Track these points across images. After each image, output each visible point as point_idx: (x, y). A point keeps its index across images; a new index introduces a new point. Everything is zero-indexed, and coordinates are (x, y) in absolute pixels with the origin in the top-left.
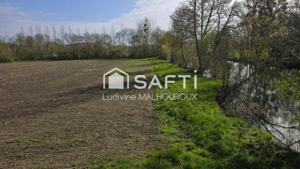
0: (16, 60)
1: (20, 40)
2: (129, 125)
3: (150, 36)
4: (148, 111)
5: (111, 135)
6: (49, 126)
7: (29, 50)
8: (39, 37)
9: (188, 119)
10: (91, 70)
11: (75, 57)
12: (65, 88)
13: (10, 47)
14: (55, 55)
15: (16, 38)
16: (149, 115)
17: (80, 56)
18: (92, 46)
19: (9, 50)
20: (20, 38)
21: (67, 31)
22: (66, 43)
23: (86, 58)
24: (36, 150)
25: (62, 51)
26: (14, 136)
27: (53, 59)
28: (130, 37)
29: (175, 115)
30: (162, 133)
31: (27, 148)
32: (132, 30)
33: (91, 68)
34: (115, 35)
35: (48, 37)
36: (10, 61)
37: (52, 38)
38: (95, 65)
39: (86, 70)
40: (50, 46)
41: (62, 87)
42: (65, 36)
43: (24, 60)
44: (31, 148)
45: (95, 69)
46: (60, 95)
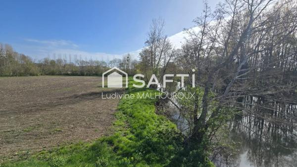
0: (42, 75)
1: (46, 62)
2: (96, 120)
3: (130, 64)
4: (112, 111)
5: (81, 126)
6: (42, 120)
7: (52, 69)
8: (60, 61)
9: (133, 116)
10: (89, 83)
11: (82, 75)
12: (66, 94)
13: (38, 66)
14: (69, 73)
15: (43, 60)
16: (112, 113)
17: (85, 74)
18: (94, 68)
19: (37, 67)
20: (46, 61)
21: (78, 58)
22: (77, 65)
23: (90, 75)
24: (24, 137)
25: (74, 70)
26: (13, 127)
27: (68, 75)
28: (118, 64)
29: (127, 113)
30: (114, 125)
31: (18, 135)
32: (120, 60)
33: (90, 82)
34: (109, 62)
35: (65, 61)
36: (37, 75)
37: (68, 62)
38: (93, 80)
39: (85, 83)
40: (66, 67)
41: (64, 94)
42: (77, 61)
43: (47, 74)
44: (21, 135)
45: (92, 83)
46: (60, 99)
